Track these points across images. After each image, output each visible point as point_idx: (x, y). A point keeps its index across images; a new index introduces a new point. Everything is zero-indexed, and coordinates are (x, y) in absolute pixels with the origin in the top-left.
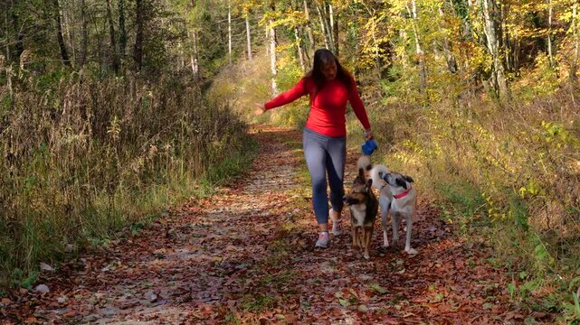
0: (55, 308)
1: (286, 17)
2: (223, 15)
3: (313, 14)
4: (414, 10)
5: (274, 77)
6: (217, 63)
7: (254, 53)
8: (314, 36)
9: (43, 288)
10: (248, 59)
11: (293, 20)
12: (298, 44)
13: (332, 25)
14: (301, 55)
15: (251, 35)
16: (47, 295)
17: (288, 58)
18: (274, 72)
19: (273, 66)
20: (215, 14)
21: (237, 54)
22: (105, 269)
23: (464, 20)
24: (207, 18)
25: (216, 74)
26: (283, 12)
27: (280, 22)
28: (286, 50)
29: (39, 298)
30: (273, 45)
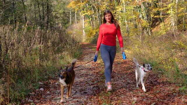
0: (47, 95)
1: (87, 12)
2: (69, 12)
3: (95, 11)
4: (125, 10)
5: (84, 29)
6: (67, 25)
7: (77, 22)
8: (95, 18)
9: (42, 89)
10: (75, 24)
11: (89, 13)
12: (91, 20)
13: (100, 14)
14: (91, 23)
15: (76, 17)
16: (43, 91)
17: (88, 23)
18: (84, 28)
19: (83, 26)
20: (66, 11)
21: (72, 23)
22: (56, 84)
23: (140, 13)
24: (64, 13)
25: (66, 28)
26: (87, 11)
27: (86, 14)
28: (87, 21)
29: (42, 92)
30: (83, 20)
